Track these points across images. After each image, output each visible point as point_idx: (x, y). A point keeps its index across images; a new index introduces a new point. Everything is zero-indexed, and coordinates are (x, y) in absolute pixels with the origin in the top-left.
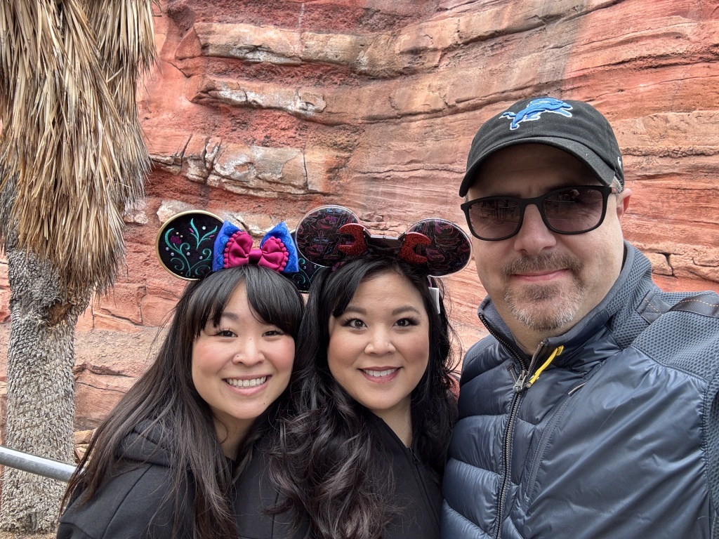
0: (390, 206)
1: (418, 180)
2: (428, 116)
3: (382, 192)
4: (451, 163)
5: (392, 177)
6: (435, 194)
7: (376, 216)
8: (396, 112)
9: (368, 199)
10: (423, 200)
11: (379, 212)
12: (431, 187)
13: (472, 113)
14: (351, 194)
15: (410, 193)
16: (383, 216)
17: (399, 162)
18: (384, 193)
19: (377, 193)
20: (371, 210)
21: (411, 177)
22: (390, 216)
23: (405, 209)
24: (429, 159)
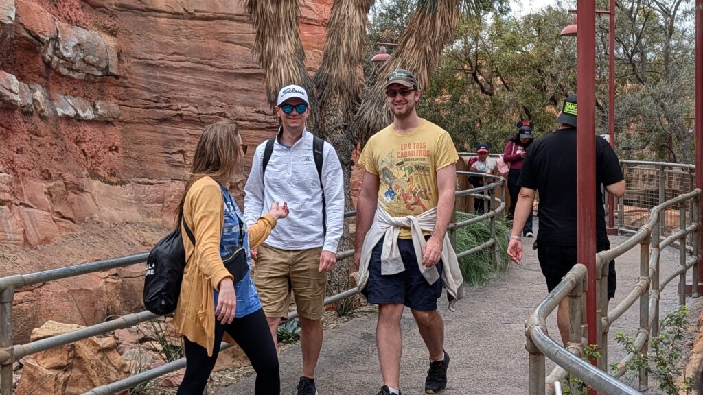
0: (173, 90)
1: (188, 70)
2: (171, 15)
3: (160, 77)
4: (210, 60)
5: (165, 65)
6: (207, 82)
7: (163, 98)
8: (144, 6)
9: (150, 83)
10: (197, 86)
11: (164, 94)
12: (200, 77)
13: (206, 22)
14: (134, 77)
15: (184, 80)
16: (169, 98)
17: (164, 52)
18: (163, 79)
19: (156, 78)
20: (156, 93)
21: (182, 67)
22: (176, 99)
23: (186, 93)
24: (189, 54)
